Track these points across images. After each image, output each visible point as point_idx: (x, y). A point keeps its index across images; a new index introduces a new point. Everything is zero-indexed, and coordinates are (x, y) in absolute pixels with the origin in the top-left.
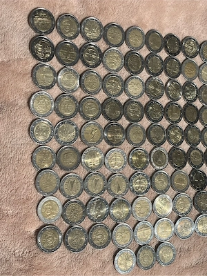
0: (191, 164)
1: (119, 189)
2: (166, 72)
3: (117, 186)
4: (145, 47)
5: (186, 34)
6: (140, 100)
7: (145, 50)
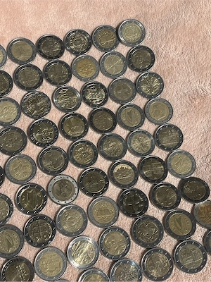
0: (117, 185)
1: (10, 245)
2: (49, 81)
3: (5, 243)
4: (9, 62)
5: (67, 29)
6: (18, 125)
7: (10, 65)
